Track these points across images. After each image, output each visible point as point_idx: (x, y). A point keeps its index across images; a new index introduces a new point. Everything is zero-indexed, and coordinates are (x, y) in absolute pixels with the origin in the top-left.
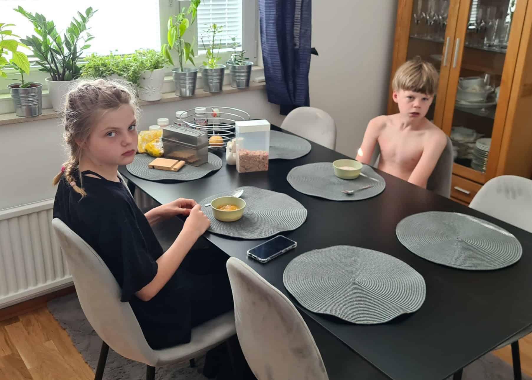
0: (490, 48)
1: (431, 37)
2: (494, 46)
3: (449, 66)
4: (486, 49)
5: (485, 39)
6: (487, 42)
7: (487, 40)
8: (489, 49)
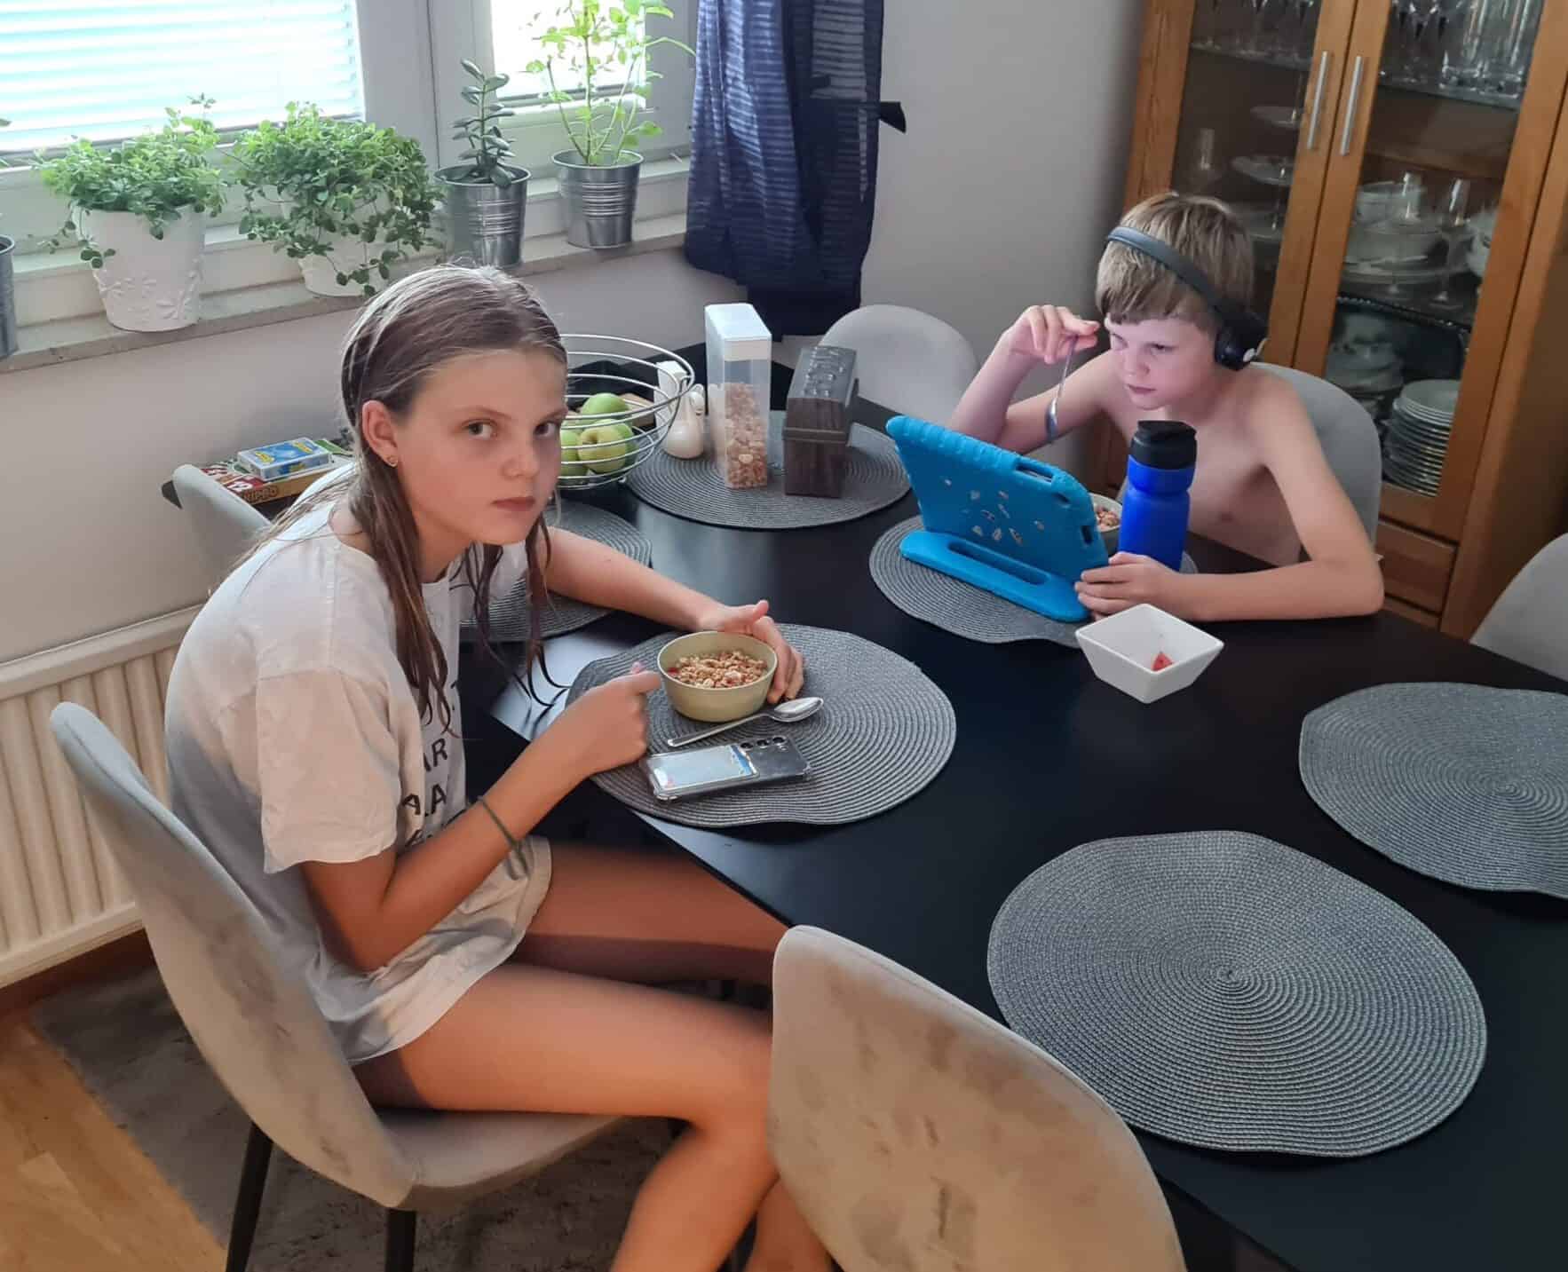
0: (1461, 88)
1: (1258, 49)
2: (1474, 82)
3: (1324, 146)
4: (1448, 94)
5: (1446, 60)
6: (1452, 69)
7: (1450, 64)
8: (1455, 92)
